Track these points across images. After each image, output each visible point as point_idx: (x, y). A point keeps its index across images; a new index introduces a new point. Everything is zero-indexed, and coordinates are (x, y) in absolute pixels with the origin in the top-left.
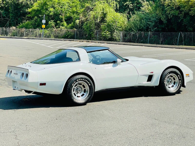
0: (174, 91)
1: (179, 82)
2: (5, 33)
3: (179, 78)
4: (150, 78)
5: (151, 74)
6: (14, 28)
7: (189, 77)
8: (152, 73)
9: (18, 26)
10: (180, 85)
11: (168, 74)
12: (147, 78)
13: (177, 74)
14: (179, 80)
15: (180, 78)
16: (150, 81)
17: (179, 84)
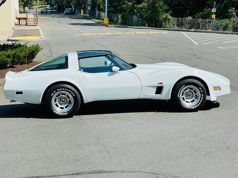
0: (193, 106)
1: (201, 96)
2: (181, 24)
3: (200, 91)
4: (159, 90)
5: (160, 85)
6: (190, 18)
7: (220, 89)
8: (162, 83)
9: (196, 15)
10: (202, 100)
11: (184, 86)
12: (155, 90)
13: (198, 86)
14: (201, 93)
15: (202, 91)
16: (160, 94)
17: (201, 98)
